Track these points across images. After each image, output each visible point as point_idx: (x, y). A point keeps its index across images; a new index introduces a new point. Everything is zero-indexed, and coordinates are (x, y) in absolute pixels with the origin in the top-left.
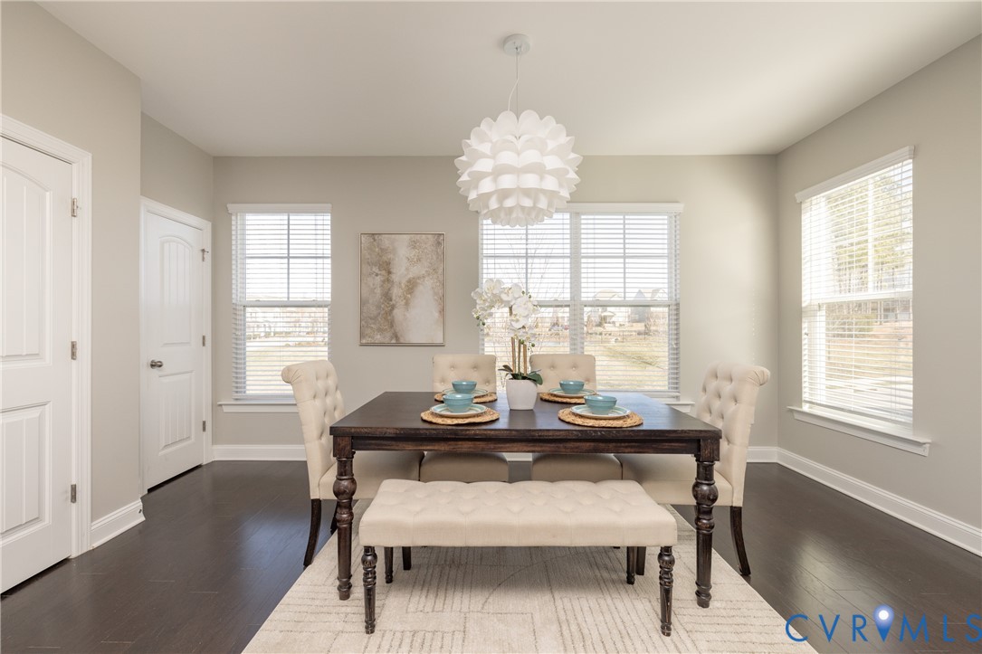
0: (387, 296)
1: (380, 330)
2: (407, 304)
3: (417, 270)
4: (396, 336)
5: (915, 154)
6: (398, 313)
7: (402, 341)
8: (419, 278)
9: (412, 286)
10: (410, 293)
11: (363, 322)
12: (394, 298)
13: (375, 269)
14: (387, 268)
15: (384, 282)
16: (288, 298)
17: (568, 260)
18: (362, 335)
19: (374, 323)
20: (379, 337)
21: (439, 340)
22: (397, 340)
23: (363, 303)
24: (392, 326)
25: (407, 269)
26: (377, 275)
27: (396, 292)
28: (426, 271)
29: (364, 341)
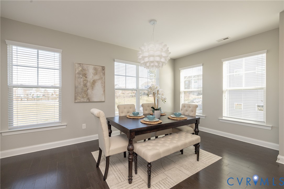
0: (85, 85)
1: (83, 97)
2: (93, 88)
3: (97, 77)
4: (88, 99)
5: (203, 65)
6: (89, 91)
7: (91, 101)
8: (97, 80)
9: (94, 82)
10: (94, 85)
11: (76, 95)
12: (88, 86)
13: (81, 76)
14: (85, 75)
15: (84, 80)
16: (38, 84)
17: (136, 78)
18: (75, 99)
19: (81, 95)
20: (82, 99)
21: (103, 100)
22: (89, 100)
23: (76, 88)
24: (87, 95)
25: (92, 77)
26: (81, 78)
27: (89, 84)
28: (99, 78)
29: (76, 101)
